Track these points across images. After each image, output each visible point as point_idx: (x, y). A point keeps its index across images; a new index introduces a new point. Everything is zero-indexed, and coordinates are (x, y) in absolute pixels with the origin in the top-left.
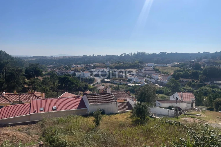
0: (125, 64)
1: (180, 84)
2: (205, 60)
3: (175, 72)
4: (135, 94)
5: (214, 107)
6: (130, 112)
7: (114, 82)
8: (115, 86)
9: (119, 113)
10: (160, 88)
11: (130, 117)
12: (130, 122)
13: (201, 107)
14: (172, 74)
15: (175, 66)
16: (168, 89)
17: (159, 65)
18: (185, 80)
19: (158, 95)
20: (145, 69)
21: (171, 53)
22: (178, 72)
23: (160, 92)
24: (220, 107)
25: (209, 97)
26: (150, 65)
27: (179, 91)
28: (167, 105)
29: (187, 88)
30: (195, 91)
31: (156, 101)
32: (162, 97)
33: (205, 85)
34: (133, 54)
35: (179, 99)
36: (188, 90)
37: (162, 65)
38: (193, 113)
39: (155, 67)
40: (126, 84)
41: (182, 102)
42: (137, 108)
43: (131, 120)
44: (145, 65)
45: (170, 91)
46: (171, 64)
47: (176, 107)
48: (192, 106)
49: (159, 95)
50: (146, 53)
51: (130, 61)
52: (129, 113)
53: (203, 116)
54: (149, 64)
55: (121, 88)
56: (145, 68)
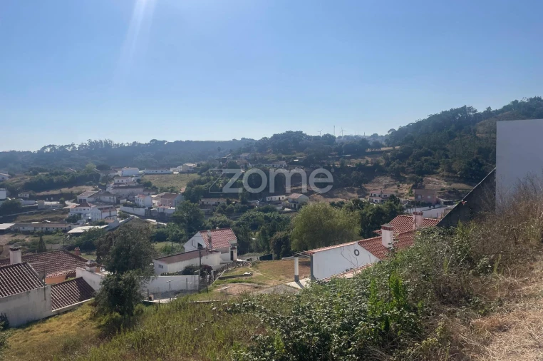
0: (56, 174)
1: (202, 211)
2: (246, 155)
3: (189, 185)
4: (95, 253)
5: (272, 252)
6: (89, 305)
7: (27, 229)
8: (28, 239)
9: (54, 315)
10: (158, 226)
11: (91, 319)
12: (93, 331)
13: (249, 256)
14: (183, 190)
15: (188, 172)
16: (177, 228)
17: (151, 171)
18: (213, 201)
19: (155, 244)
20: (115, 184)
21: (177, 142)
22: (197, 186)
23: (161, 237)
24: (283, 249)
25: (262, 232)
26: (129, 173)
27: (203, 229)
28: (180, 266)
29: (218, 219)
30: (234, 223)
31: (154, 261)
32: (165, 250)
33: (253, 207)
34: (77, 146)
35: (204, 246)
36: (219, 222)
37: (159, 171)
38: (238, 272)
39: (140, 177)
40: (65, 231)
41: (211, 252)
42: (111, 290)
43: (95, 324)
44: (116, 174)
45: (182, 232)
46: (180, 168)
47: (201, 266)
48: (232, 259)
49: (159, 246)
50: (116, 142)
51: (70, 166)
52: (86, 308)
53: (257, 274)
54: (127, 171)
55: (49, 242)
56: (116, 181)
